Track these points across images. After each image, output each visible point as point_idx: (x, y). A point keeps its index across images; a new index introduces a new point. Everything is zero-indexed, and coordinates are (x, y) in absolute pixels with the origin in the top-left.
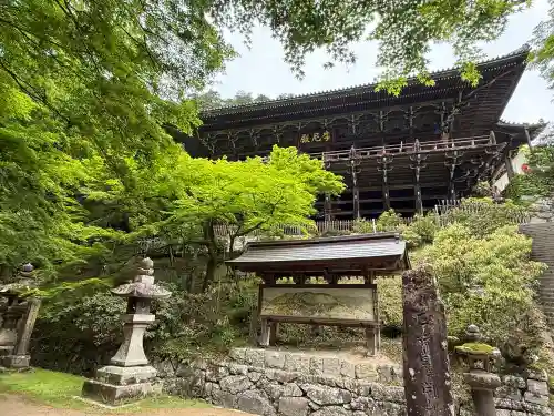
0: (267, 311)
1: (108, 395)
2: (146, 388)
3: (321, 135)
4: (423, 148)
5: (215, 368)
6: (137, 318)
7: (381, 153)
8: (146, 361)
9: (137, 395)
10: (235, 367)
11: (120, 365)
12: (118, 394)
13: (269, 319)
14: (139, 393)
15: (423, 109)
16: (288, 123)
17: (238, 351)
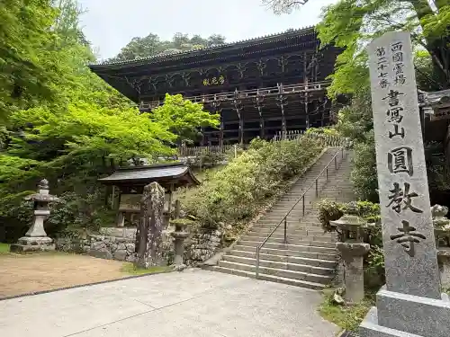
0: (123, 207)
1: (20, 250)
2: (43, 247)
3: (218, 79)
4: (285, 90)
5: (89, 238)
6: (36, 212)
7: (255, 94)
8: (45, 234)
9: (38, 250)
10: (99, 237)
11: (30, 236)
12: (24, 249)
13: (124, 212)
14: (39, 249)
15: (292, 58)
16: (193, 70)
17: (102, 229)
